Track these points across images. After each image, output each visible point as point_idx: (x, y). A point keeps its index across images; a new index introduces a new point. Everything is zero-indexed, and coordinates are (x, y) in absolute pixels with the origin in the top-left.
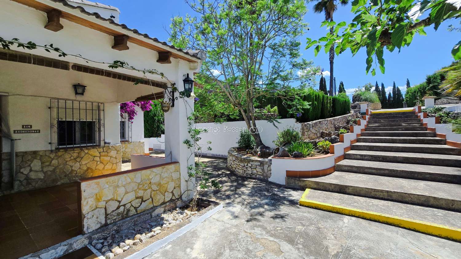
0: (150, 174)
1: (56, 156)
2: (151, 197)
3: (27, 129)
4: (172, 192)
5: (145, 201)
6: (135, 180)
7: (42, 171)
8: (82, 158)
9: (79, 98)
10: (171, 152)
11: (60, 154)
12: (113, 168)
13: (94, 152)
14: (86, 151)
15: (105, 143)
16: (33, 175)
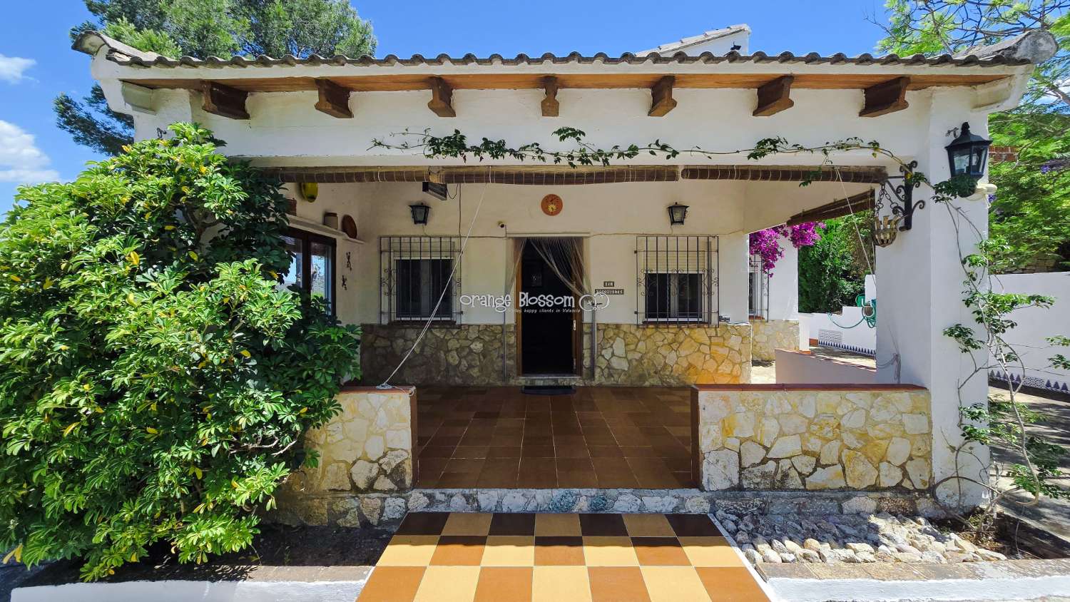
0: (839, 404)
1: (643, 335)
2: (840, 461)
3: (609, 288)
4: (903, 467)
5: (824, 467)
6: (801, 409)
7: (626, 357)
8: (681, 343)
9: (677, 229)
10: (897, 357)
11: (649, 332)
12: (735, 373)
13: (700, 334)
14: (687, 332)
15: (720, 319)
16: (615, 363)
